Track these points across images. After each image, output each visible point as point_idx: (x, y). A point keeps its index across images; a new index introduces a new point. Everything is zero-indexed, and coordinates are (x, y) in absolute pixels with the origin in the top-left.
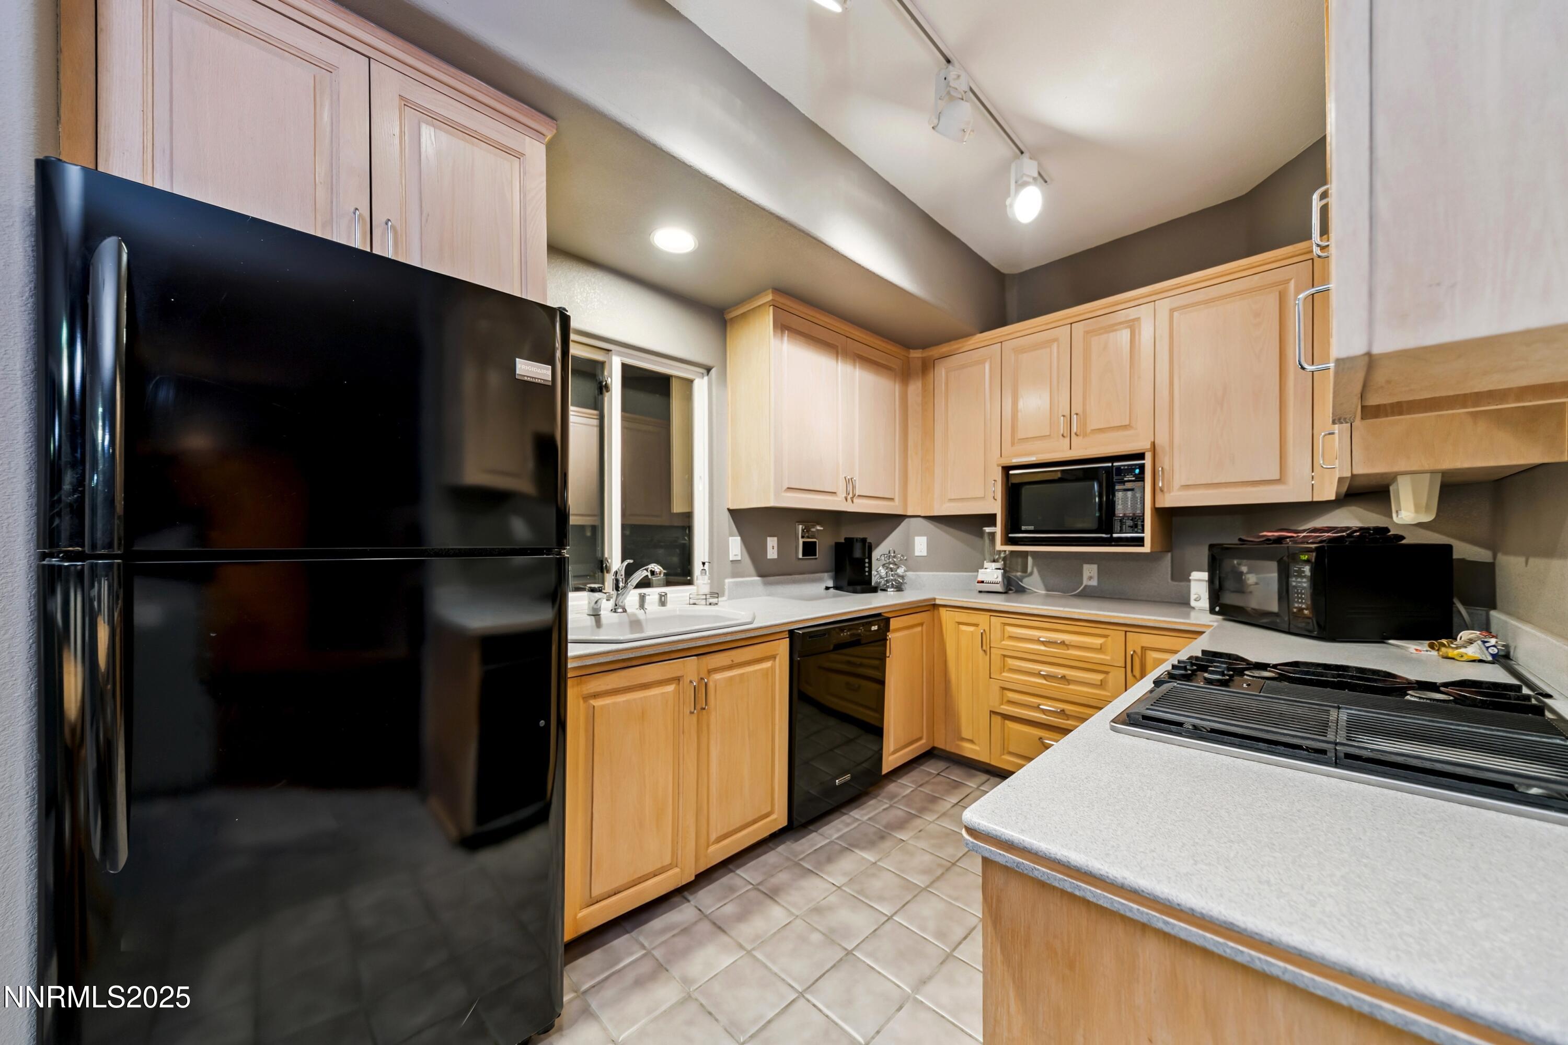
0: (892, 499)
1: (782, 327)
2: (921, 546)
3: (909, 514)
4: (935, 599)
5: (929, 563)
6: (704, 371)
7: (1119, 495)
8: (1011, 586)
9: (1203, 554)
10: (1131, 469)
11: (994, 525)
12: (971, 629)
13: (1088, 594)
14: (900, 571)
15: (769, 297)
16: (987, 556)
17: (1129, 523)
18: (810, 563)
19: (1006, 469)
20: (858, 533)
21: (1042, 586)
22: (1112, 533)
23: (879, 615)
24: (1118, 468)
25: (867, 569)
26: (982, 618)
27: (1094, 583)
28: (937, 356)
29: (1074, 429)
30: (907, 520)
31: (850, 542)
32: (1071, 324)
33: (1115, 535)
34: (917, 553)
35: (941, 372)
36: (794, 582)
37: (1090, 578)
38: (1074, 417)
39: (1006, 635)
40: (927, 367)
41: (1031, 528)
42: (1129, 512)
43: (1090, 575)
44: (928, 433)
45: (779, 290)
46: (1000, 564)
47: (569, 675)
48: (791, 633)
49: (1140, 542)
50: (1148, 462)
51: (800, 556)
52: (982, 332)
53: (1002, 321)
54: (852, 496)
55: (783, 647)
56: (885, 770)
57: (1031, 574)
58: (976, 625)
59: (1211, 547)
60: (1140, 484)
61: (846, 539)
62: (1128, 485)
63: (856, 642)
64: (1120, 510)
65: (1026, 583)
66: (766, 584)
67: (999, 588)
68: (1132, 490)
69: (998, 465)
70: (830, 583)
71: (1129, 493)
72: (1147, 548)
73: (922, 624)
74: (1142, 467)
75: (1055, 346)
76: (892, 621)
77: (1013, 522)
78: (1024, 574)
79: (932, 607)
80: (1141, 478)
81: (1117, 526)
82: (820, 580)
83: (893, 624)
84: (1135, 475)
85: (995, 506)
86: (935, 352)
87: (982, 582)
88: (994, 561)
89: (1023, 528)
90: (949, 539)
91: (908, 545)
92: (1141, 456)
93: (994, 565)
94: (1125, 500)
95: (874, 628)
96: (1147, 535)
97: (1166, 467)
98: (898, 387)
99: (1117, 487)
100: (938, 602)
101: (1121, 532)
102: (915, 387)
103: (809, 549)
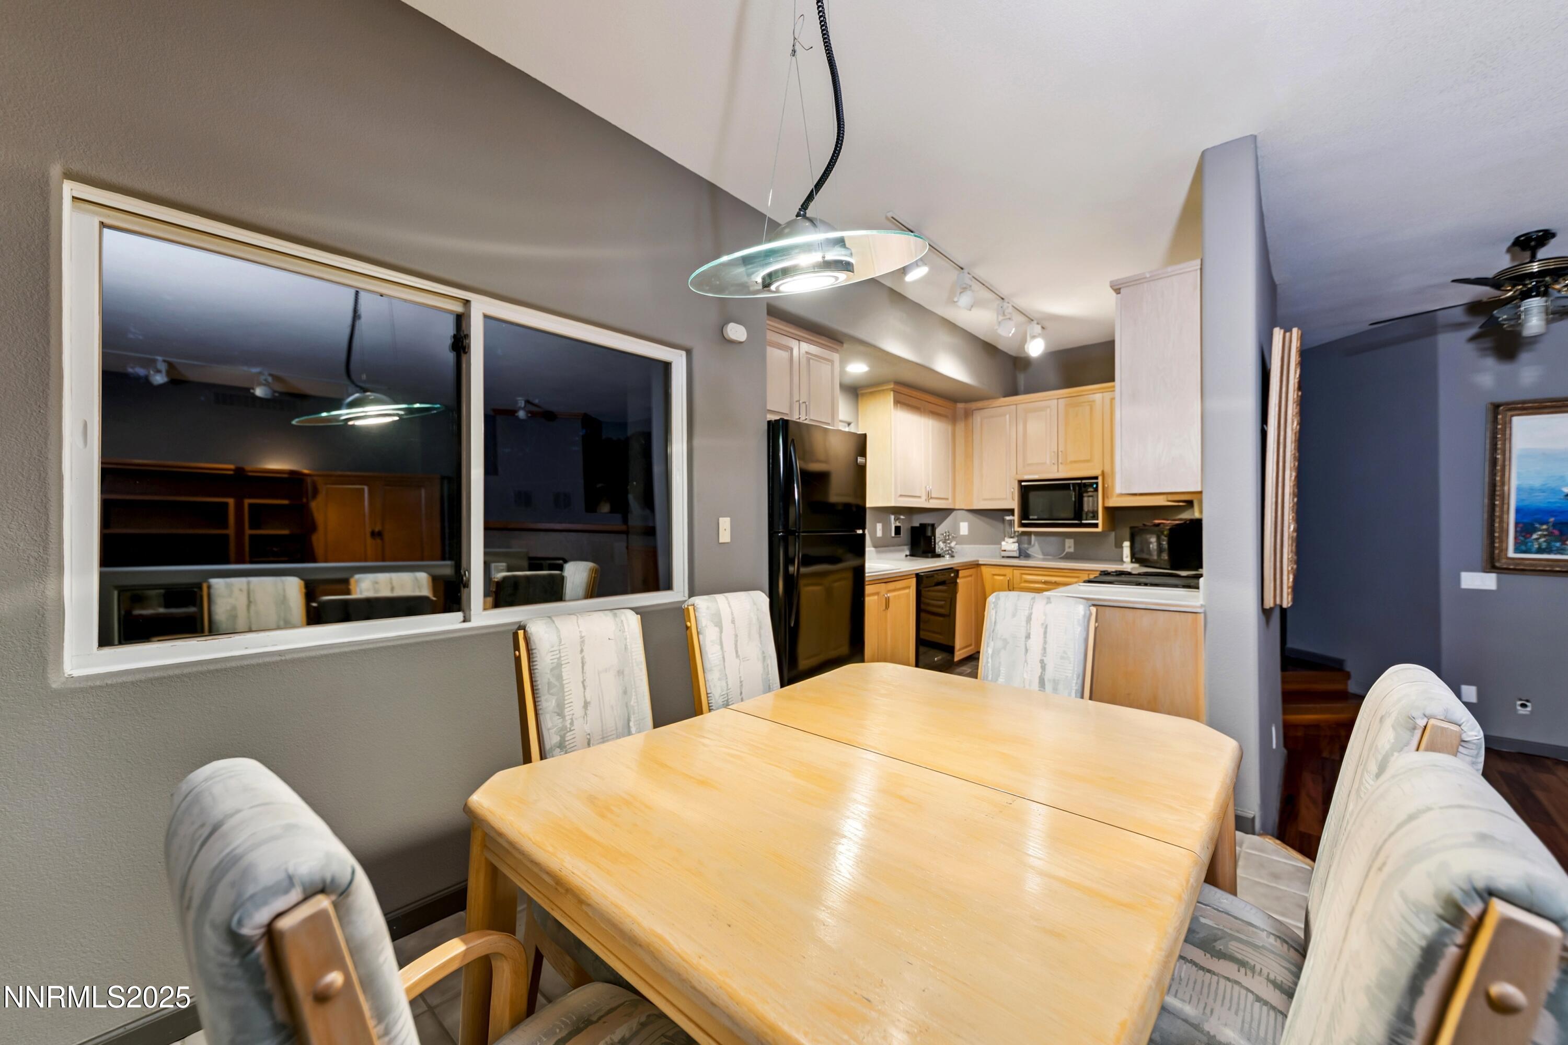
0: (947, 499)
1: (898, 402)
2: (964, 529)
3: (957, 507)
4: (978, 561)
5: (972, 539)
6: (847, 425)
7: (1085, 499)
8: (1023, 554)
9: (1127, 532)
10: (1091, 485)
11: (1013, 515)
12: (1002, 578)
13: (1069, 557)
14: (953, 544)
15: (892, 386)
16: (1007, 535)
17: (1091, 515)
18: (897, 540)
19: (1020, 482)
20: (926, 519)
21: (1040, 553)
22: (1081, 521)
23: (951, 568)
24: (1085, 483)
25: (933, 543)
26: (1008, 571)
27: (1072, 550)
28: (974, 408)
29: (1060, 461)
30: (955, 512)
31: (923, 527)
32: (1058, 399)
33: (1084, 522)
34: (962, 533)
35: (977, 418)
36: (891, 551)
37: (1070, 547)
38: (1060, 453)
39: (1023, 580)
40: (968, 414)
41: (1036, 517)
42: (1091, 509)
43: (1070, 546)
44: (969, 456)
45: (898, 383)
46: (1015, 540)
47: (867, 583)
48: (917, 575)
49: (1096, 525)
50: (1100, 481)
51: (893, 535)
52: (1005, 396)
53: (1014, 392)
54: (929, 497)
55: (914, 581)
56: (956, 659)
57: (1034, 545)
58: (1004, 575)
59: (1131, 528)
60: (1095, 493)
61: (921, 524)
62: (1090, 494)
63: (943, 583)
64: (1086, 508)
65: (1031, 551)
66: (878, 552)
67: (1016, 554)
68: (1092, 496)
69: (1015, 479)
70: (908, 553)
71: (1091, 499)
72: (1099, 529)
73: (971, 576)
74: (1097, 483)
75: (1048, 410)
76: (960, 572)
77: (1025, 513)
78: (1029, 546)
79: (976, 565)
80: (1096, 490)
81: (1084, 516)
82: (902, 551)
83: (961, 573)
84: (1094, 488)
85: (1014, 504)
86: (974, 405)
87: (1005, 551)
88: (1011, 537)
89: (1031, 517)
90: (982, 524)
91: (956, 528)
92: (1096, 478)
93: (1012, 540)
94: (1088, 501)
95: (952, 575)
96: (1100, 521)
97: (1110, 484)
98: (950, 428)
99: (1085, 495)
100: (980, 563)
101: (1086, 520)
102: (960, 427)
103: (898, 530)
